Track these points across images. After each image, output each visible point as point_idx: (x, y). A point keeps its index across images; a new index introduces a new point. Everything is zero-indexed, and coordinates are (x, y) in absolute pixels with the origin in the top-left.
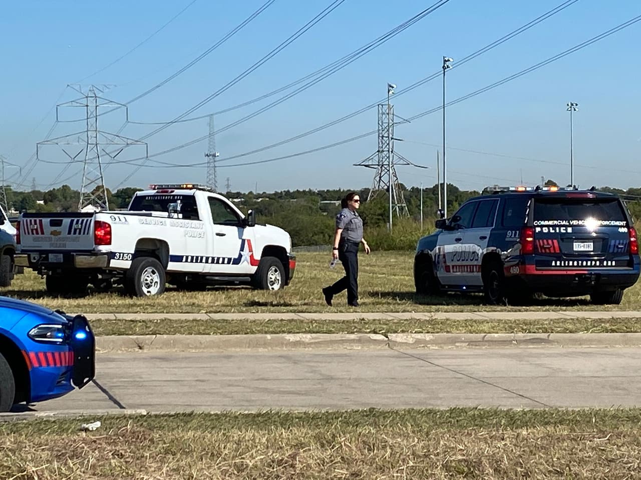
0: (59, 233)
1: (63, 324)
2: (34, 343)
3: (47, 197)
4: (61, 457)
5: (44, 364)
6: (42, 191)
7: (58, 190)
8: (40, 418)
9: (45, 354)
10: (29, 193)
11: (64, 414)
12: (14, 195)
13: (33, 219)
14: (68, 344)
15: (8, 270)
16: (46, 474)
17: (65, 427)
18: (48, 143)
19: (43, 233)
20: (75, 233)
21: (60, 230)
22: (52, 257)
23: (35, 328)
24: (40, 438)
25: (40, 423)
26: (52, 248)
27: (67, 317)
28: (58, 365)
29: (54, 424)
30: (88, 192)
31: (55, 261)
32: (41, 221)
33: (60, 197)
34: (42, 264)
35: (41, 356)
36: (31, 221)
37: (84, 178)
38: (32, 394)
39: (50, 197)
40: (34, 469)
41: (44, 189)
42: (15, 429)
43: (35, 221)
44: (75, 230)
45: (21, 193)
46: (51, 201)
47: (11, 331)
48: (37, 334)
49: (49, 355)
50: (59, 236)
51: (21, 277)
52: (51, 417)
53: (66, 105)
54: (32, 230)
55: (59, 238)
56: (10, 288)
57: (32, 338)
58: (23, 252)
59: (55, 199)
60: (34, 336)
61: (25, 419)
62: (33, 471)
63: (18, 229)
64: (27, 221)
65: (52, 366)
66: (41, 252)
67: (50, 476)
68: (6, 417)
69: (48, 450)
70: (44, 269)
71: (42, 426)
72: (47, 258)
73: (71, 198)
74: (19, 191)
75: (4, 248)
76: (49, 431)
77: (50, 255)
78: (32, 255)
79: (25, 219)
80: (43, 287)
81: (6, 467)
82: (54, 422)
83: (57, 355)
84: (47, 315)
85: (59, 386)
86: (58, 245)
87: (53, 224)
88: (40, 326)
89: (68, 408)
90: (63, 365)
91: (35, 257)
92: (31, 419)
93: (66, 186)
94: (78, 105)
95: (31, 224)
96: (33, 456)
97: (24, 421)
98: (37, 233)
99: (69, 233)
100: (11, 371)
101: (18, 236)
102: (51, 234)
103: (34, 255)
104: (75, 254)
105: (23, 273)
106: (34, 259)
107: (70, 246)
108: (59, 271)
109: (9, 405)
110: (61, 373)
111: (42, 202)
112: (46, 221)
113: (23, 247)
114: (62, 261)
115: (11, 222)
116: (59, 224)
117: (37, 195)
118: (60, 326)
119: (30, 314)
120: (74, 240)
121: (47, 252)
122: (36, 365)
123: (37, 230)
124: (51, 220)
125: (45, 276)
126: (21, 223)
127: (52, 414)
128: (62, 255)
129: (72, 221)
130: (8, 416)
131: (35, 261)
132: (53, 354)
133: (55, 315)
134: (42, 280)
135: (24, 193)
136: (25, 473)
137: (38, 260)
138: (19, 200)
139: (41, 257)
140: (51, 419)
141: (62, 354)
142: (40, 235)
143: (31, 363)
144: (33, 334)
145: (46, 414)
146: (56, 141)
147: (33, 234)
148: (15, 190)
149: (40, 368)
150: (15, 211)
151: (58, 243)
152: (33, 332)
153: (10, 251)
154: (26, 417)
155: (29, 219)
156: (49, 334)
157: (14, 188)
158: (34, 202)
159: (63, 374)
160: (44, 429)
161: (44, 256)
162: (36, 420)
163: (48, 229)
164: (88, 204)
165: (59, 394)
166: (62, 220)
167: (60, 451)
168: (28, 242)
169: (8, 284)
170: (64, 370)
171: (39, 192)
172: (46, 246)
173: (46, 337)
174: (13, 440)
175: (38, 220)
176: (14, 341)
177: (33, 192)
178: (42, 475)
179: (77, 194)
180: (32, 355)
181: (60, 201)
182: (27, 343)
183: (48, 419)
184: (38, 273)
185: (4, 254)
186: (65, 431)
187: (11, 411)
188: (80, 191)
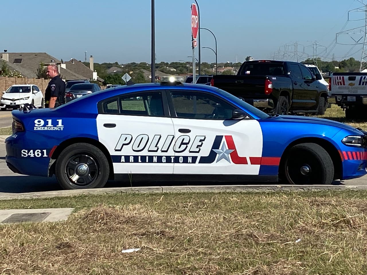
0: (354, 84)
1: (361, 136)
2: (345, 146)
3: (341, 64)
4: (364, 211)
5: (351, 159)
6: (338, 61)
7: (347, 60)
8: (349, 189)
9: (351, 153)
10: (330, 62)
11: (362, 187)
12: (322, 63)
13: (339, 77)
14: (365, 148)
15: (323, 106)
16: (357, 220)
17: (364, 195)
18: (343, 33)
19: (344, 85)
20: (363, 84)
21: (354, 83)
22: (350, 98)
23: (345, 137)
24: (351, 200)
25: (349, 191)
26: (349, 93)
27: (363, 132)
28: (359, 159)
29: (357, 193)
30: (365, 62)
31: (351, 101)
32: (343, 78)
33: (349, 65)
34: (343, 102)
35: (349, 153)
36: (337, 77)
37: (363, 54)
38: (344, 175)
39: (343, 64)
40: (350, 217)
41: (339, 60)
42: (335, 194)
43: (340, 77)
44: (363, 83)
45: (326, 62)
46: (343, 67)
47: (332, 139)
48: (347, 141)
49: (354, 153)
50: (354, 86)
51: (329, 110)
52: (355, 188)
53: (354, 11)
54: (338, 83)
55: (354, 87)
56: (324, 116)
57: (344, 143)
58: (333, 95)
59: (346, 65)
60: (345, 142)
61: (340, 189)
62: (350, 218)
63: (330, 82)
64: (335, 77)
65: (355, 159)
66: (343, 95)
67: (360, 221)
68: (329, 187)
69: (356, 206)
70: (345, 105)
71: (350, 193)
72: (346, 99)
73: (355, 65)
74: (325, 61)
75: (321, 93)
76: (355, 196)
77: (348, 97)
78: (338, 97)
79: (334, 76)
80: (344, 115)
81: (334, 214)
82: (357, 191)
83: (358, 153)
84: (352, 130)
85: (359, 171)
86: (353, 91)
87: (350, 79)
88: (349, 137)
89: (363, 184)
90: (362, 159)
91: (339, 98)
92: (343, 189)
93: (352, 58)
94: (361, 10)
95: (337, 79)
96: (348, 209)
97: (339, 190)
98: (341, 84)
99: (360, 84)
100: (332, 161)
101: (330, 86)
102: (349, 85)
103: (339, 97)
104: (363, 96)
105: (330, 107)
106: (339, 99)
107: (360, 92)
108: (353, 106)
109: (331, 181)
110: (360, 164)
111: (338, 68)
112: (346, 77)
113: (333, 92)
114: (355, 101)
115: (324, 78)
116: (353, 79)
117: (335, 63)
118: (360, 137)
119: (343, 130)
120: (362, 89)
121: (346, 95)
122: (346, 159)
123: (341, 82)
124: (349, 77)
125: (345, 109)
126: (332, 78)
127: (355, 187)
128: (355, 97)
129: (362, 77)
130: (330, 187)
131: (339, 100)
132: (356, 153)
133: (357, 131)
134: (343, 112)
135: (328, 62)
136: (345, 218)
137: (341, 100)
138: (325, 66)
139: (343, 98)
140: (354, 190)
141: (361, 153)
142: (343, 85)
143: (344, 157)
144: (345, 141)
145: (352, 187)
146: (347, 32)
147: (338, 85)
148: (323, 61)
149: (348, 160)
150: (323, 72)
151: (353, 90)
152: (345, 140)
153: (325, 95)
154: (341, 188)
155: (336, 76)
156: (354, 141)
157: (322, 60)
158: (334, 67)
159: (361, 164)
160: (352, 195)
161: (345, 97)
162: (346, 190)
163: (347, 82)
164: (365, 69)
165: (358, 176)
166: (356, 77)
167: (363, 208)
168: (336, 89)
169: (323, 114)
170: (362, 162)
171: (336, 62)
172: (346, 92)
173: (352, 143)
174: (335, 200)
175: (341, 77)
176: (334, 144)
177: (333, 62)
178: (355, 220)
179: (358, 63)
180: (344, 153)
181: (348, 67)
182: (341, 146)
183: (353, 189)
184: (341, 108)
185: (321, 96)
186: (364, 197)
187: (332, 184)
188: (360, 61)
